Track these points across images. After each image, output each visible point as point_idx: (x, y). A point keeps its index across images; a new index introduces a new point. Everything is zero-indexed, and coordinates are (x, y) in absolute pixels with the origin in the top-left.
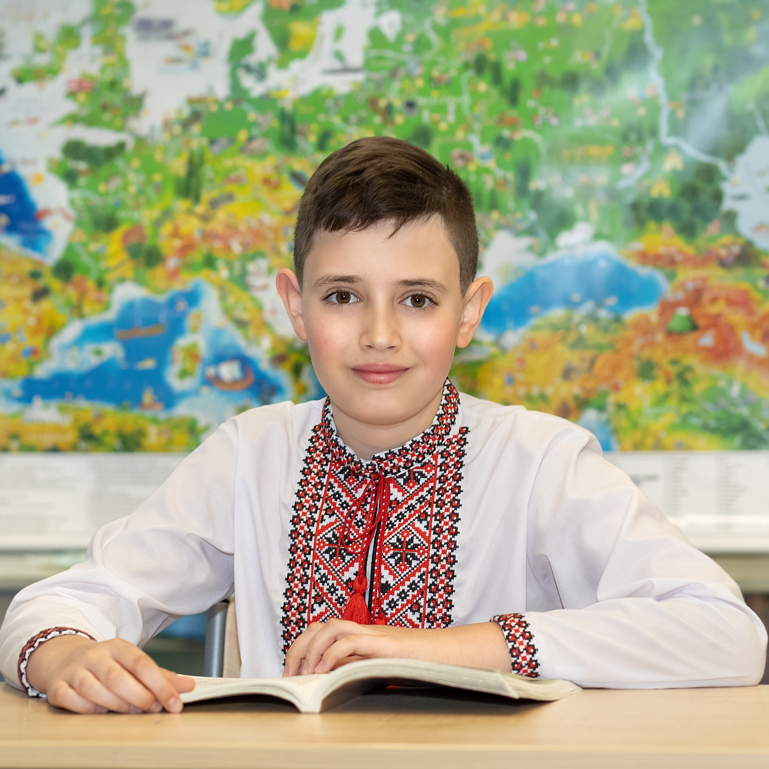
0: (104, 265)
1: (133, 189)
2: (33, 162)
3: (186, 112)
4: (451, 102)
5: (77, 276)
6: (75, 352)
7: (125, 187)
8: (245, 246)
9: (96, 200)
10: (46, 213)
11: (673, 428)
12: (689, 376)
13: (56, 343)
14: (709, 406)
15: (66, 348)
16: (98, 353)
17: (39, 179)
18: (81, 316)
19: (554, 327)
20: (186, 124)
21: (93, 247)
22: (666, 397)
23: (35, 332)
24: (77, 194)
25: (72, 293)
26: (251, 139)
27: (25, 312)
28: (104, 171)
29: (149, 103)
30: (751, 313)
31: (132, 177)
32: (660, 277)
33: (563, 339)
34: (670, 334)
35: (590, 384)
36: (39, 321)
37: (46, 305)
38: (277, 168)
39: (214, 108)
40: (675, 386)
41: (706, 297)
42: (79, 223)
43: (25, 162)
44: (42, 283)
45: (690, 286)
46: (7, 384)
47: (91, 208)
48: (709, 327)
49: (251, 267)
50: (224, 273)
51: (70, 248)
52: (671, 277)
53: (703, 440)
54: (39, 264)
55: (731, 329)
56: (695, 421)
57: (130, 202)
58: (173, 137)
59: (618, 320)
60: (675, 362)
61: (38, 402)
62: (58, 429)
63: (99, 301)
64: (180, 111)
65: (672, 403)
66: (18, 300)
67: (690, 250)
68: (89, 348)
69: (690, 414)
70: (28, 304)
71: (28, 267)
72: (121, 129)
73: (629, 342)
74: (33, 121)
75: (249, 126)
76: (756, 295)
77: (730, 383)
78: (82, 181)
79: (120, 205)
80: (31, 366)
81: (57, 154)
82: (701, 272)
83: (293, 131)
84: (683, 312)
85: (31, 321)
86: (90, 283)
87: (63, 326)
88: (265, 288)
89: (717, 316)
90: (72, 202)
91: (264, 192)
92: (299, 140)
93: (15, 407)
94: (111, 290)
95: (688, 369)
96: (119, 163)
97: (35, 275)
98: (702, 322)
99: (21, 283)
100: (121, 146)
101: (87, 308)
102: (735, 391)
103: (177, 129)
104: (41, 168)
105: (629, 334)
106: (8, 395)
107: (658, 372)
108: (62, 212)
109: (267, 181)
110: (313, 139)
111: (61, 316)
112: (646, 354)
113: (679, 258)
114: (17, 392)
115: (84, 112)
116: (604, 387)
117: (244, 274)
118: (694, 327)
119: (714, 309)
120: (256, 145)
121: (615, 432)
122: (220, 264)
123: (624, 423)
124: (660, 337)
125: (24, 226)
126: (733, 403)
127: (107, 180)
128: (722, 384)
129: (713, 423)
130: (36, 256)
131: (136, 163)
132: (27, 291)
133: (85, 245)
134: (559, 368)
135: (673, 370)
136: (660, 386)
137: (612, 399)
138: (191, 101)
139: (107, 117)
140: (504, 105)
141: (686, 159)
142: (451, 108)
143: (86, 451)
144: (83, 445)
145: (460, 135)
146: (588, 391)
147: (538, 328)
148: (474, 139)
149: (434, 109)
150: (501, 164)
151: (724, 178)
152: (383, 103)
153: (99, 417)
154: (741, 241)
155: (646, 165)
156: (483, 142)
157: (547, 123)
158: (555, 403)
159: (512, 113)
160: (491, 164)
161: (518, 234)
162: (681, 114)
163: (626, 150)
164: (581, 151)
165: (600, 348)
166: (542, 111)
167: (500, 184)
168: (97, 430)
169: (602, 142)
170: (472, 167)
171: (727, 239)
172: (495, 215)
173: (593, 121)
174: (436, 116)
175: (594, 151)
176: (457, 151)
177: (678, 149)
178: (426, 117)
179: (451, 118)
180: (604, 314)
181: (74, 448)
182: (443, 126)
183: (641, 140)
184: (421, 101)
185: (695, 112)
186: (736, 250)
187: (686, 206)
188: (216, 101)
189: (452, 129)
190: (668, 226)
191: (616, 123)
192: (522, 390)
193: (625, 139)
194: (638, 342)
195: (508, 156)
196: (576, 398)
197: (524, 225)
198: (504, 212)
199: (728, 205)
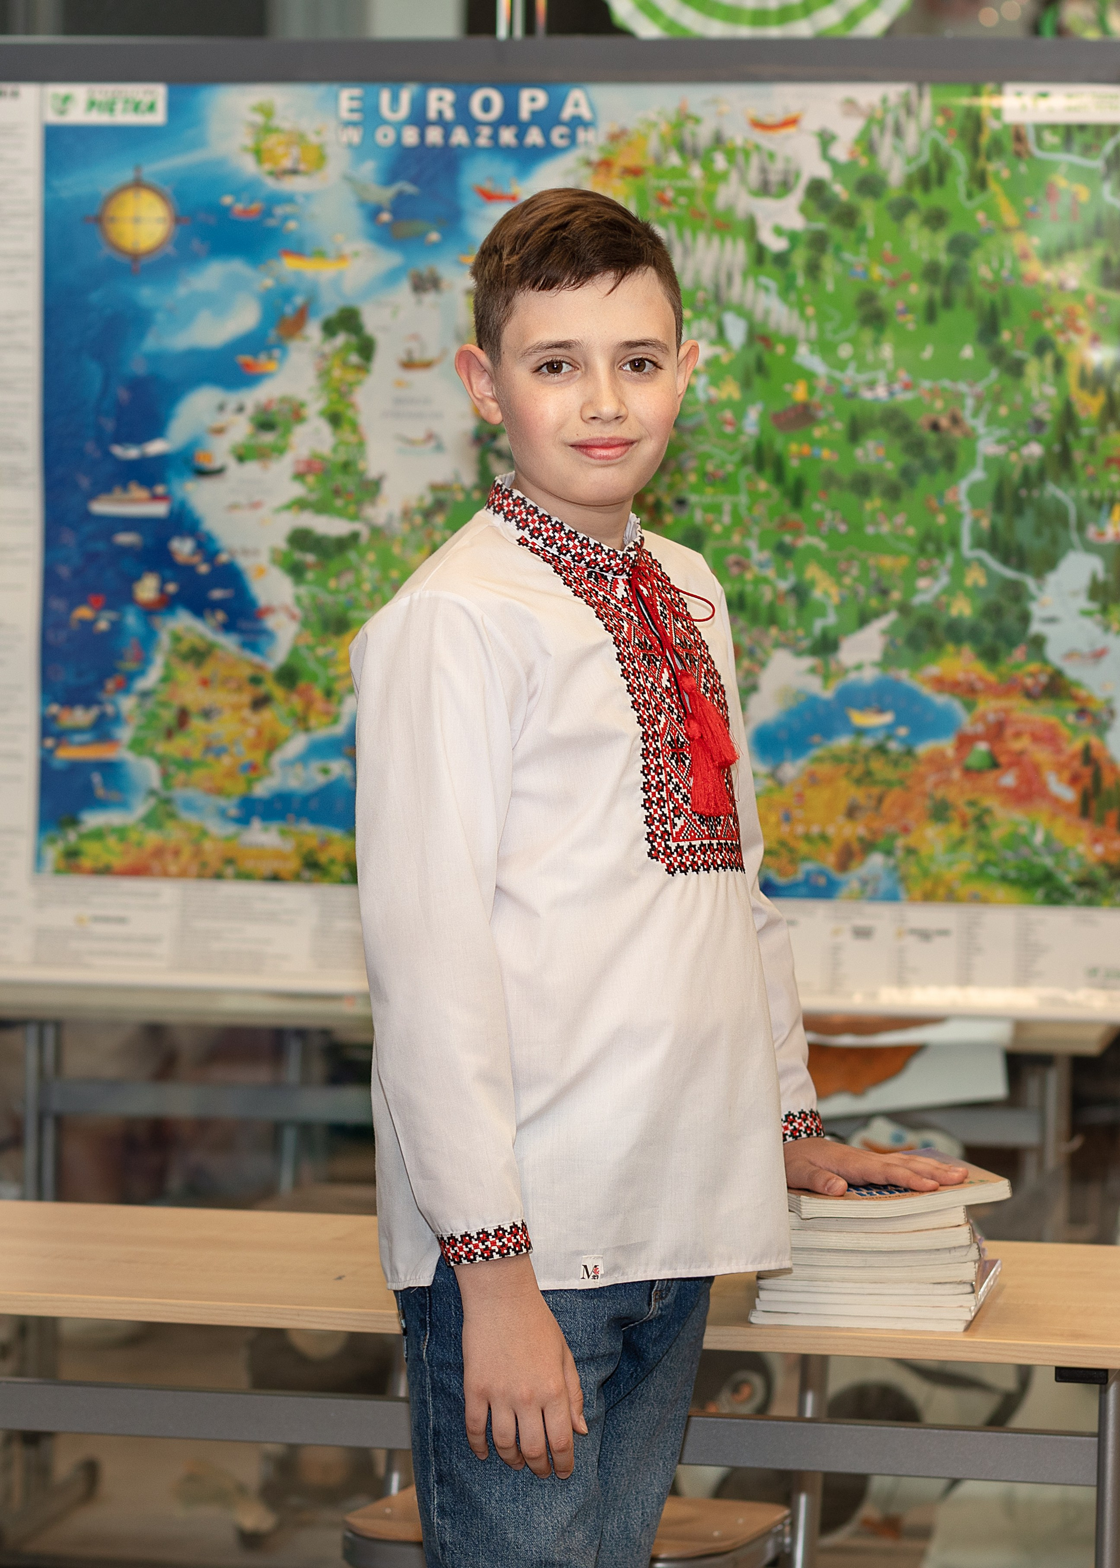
0: (332, 672)
1: (367, 587)
2: (256, 552)
3: (428, 500)
4: (727, 502)
5: (302, 684)
6: (299, 769)
7: (358, 584)
9: (326, 598)
10: (269, 610)
11: (968, 877)
12: (987, 820)
13: (277, 758)
14: (1009, 854)
15: (289, 764)
16: (325, 771)
17: (261, 572)
18: (307, 729)
19: (837, 759)
20: (428, 514)
21: (321, 651)
22: (961, 842)
23: (254, 746)
24: (303, 591)
25: (297, 703)
27: (244, 721)
28: (335, 565)
29: (387, 487)
30: (1058, 751)
31: (367, 573)
32: (957, 706)
33: (848, 773)
34: (968, 771)
35: (876, 824)
36: (259, 733)
37: (267, 715)
39: (460, 497)
40: (972, 830)
41: (1009, 731)
42: (305, 624)
43: (246, 552)
44: (263, 689)
45: (992, 717)
46: (222, 802)
47: (319, 607)
48: (1011, 765)
51: (294, 652)
52: (969, 706)
53: (1001, 892)
54: (260, 667)
55: (1036, 768)
56: (993, 871)
57: (364, 601)
58: (414, 528)
59: (909, 752)
60: (972, 803)
61: (258, 823)
62: (279, 855)
63: (327, 713)
64: (421, 499)
65: (968, 849)
66: (236, 708)
67: (992, 677)
68: (315, 765)
69: (988, 863)
70: (246, 713)
71: (247, 672)
72: (355, 517)
73: (922, 778)
74: (256, 505)
76: (1065, 731)
77: (1033, 829)
78: (310, 575)
79: (352, 604)
80: (250, 783)
81: (282, 544)
82: (1003, 703)
84: (982, 747)
85: (250, 732)
86: (317, 692)
87: (287, 739)
89: (1021, 753)
90: (298, 599)
93: (231, 829)
94: (340, 702)
95: (987, 811)
96: (352, 556)
97: (256, 680)
98: (1003, 759)
99: (239, 689)
100: (355, 537)
101: (313, 721)
102: (1039, 838)
103: (418, 519)
104: (264, 559)
105: (922, 769)
106: (223, 814)
107: (953, 814)
108: (287, 609)
111: (284, 729)
112: (940, 793)
113: (980, 686)
114: (234, 811)
115: (313, 497)
116: (892, 828)
118: (995, 764)
119: (1017, 745)
121: (903, 879)
123: (914, 870)
124: (956, 774)
125: (244, 624)
126: (1036, 853)
127: (338, 575)
128: (1024, 830)
129: (1012, 874)
130: (257, 659)
131: (371, 557)
132: (246, 698)
133: (311, 648)
134: (842, 805)
135: (970, 812)
136: (955, 830)
137: (901, 842)
138: (434, 488)
139: (339, 503)
140: (786, 507)
141: (990, 574)
142: (727, 508)
143: (309, 881)
144: (307, 874)
145: (736, 538)
146: (875, 833)
147: (819, 760)
148: (752, 545)
149: (707, 509)
150: (782, 574)
151: (1032, 598)
152: (650, 499)
153: (325, 843)
154: (1049, 670)
155: (944, 580)
156: (761, 547)
157: (833, 529)
158: (837, 845)
159: (794, 516)
160: (770, 573)
161: (799, 653)
162: (985, 523)
163: (923, 563)
164: (872, 561)
165: (888, 784)
166: (828, 516)
167: (780, 597)
168: (323, 858)
169: (896, 553)
170: (749, 576)
171: (1033, 666)
172: (774, 632)
173: (886, 528)
174: (711, 517)
175: (887, 562)
176: (732, 558)
177: (981, 563)
178: (698, 517)
179: (727, 519)
180: (894, 746)
181: (297, 878)
182: (717, 528)
183: (940, 552)
184: (693, 498)
185: (1001, 521)
186: (1044, 679)
187: (988, 627)
188: (463, 489)
189: (728, 531)
190: (968, 649)
191: (911, 531)
192: (800, 829)
193: (922, 550)
194: (931, 780)
195: (790, 566)
196: (861, 840)
197: (806, 644)
198: (783, 628)
199: (1036, 628)
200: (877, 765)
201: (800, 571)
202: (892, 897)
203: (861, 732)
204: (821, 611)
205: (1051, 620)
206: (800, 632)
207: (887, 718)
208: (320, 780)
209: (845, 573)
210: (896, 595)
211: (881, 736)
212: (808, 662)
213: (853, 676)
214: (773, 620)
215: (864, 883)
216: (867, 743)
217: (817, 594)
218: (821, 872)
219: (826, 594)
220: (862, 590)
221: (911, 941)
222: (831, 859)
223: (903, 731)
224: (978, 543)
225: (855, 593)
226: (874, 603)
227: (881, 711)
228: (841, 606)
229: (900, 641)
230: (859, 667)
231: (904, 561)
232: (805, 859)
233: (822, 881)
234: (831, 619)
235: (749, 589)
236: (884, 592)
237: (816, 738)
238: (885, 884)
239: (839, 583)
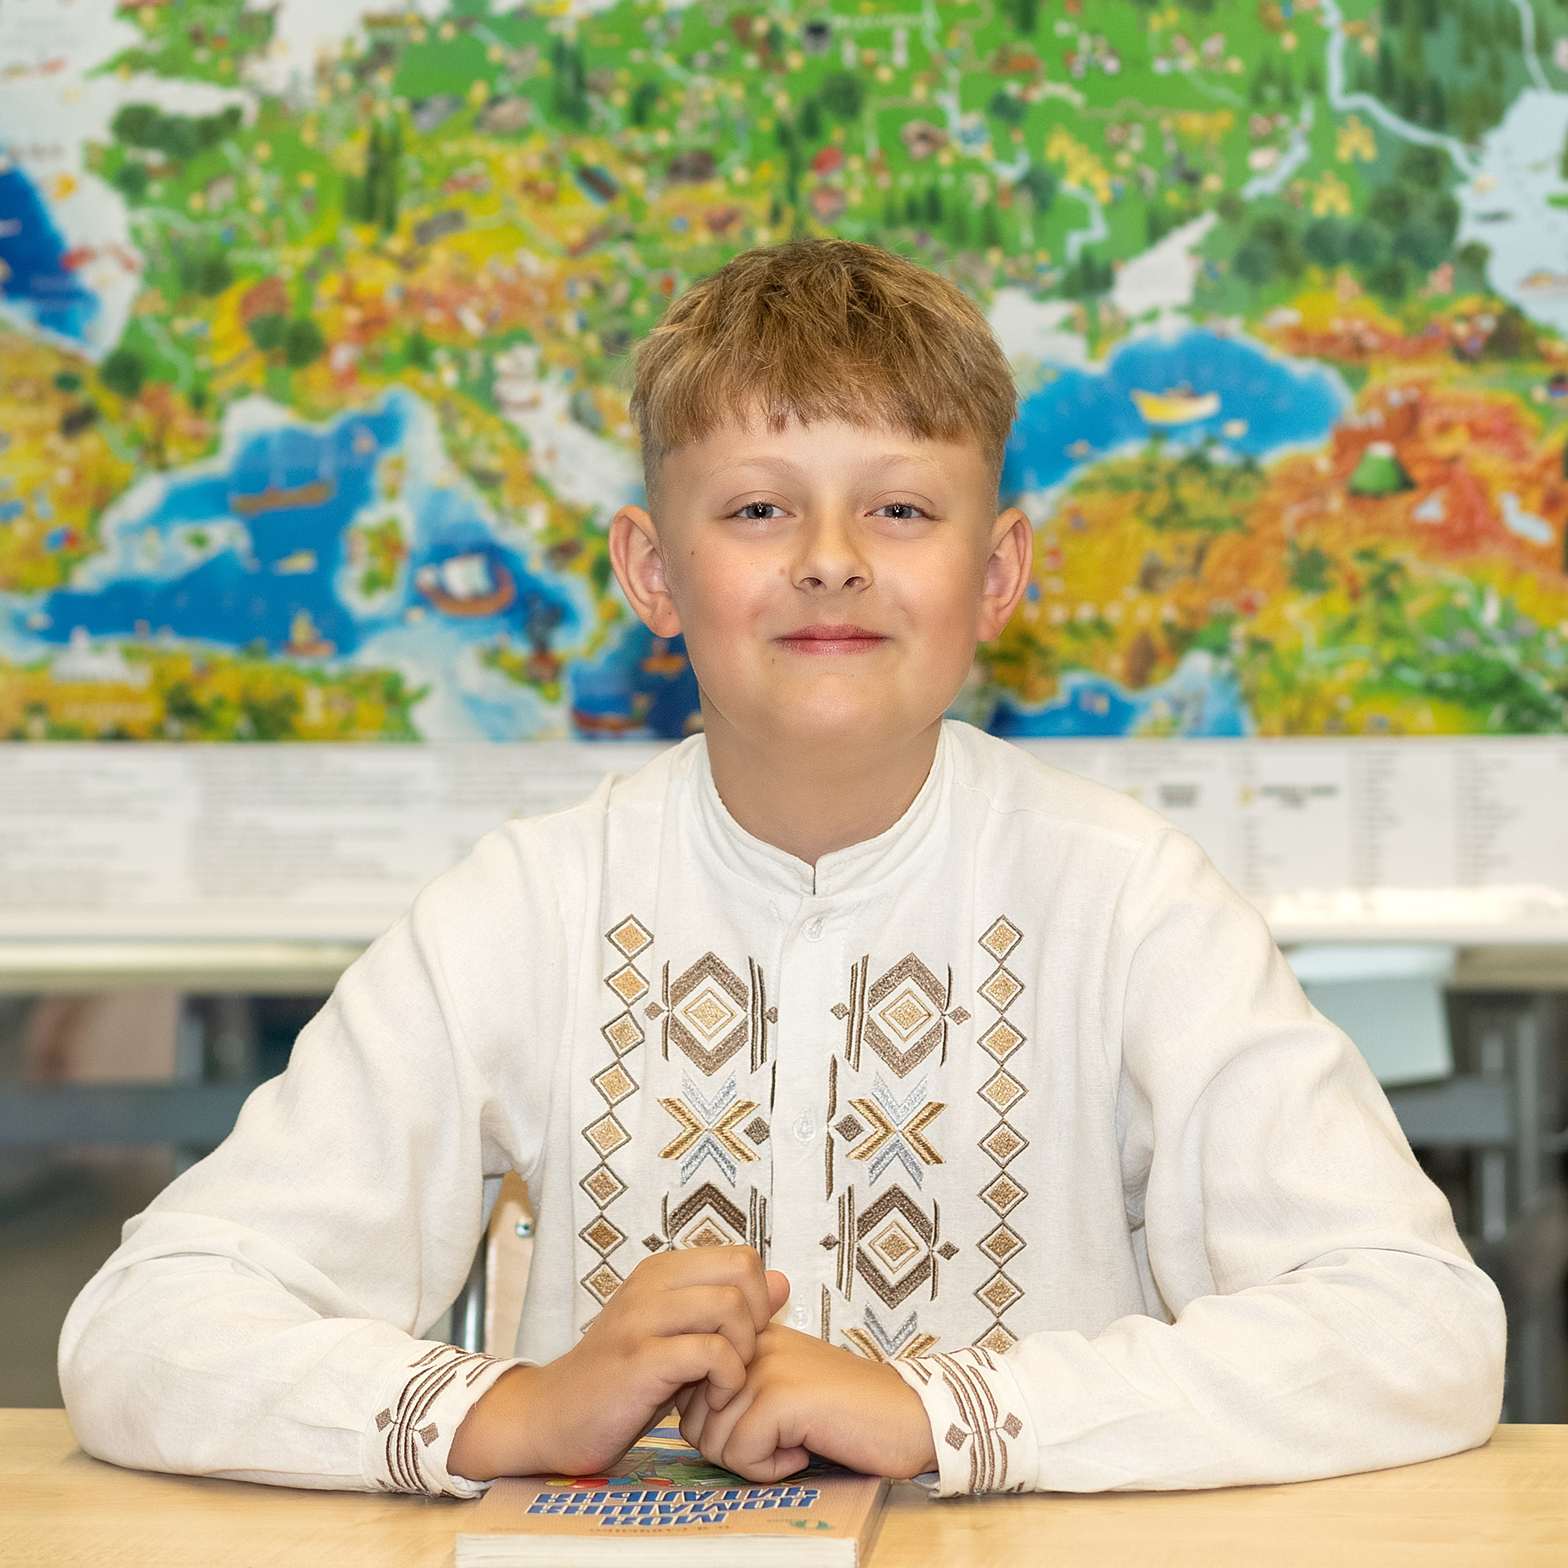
0: (203, 362)
1: (259, 205)
2: (56, 151)
3: (362, 45)
4: (899, 26)
5: (150, 386)
6: (151, 539)
7: (243, 201)
8: (489, 319)
9: (185, 228)
10: (84, 255)
11: (1365, 689)
12: (1396, 584)
13: (112, 521)
14: (1438, 645)
15: (133, 531)
16: (199, 541)
17: (68, 186)
18: (163, 467)
19: (1118, 483)
20: (363, 70)
21: (181, 325)
22: (1350, 625)
23: (70, 499)
24: (144, 217)
25: (142, 418)
26: (495, 101)
27: (50, 456)
28: (199, 168)
29: (287, 25)
30: (1520, 454)
31: (256, 179)
32: (1332, 378)
33: (1140, 509)
34: (1356, 495)
35: (1195, 599)
36: (79, 476)
37: (90, 443)
38: (551, 160)
39: (419, 36)
40: (1368, 603)
41: (1429, 422)
42: (151, 277)
43: (38, 152)
44: (82, 397)
45: (1395, 398)
47: (173, 244)
48: (1434, 483)
49: (503, 363)
50: (449, 376)
51: (134, 327)
52: (1355, 379)
53: (1426, 713)
54: (73, 358)
55: (1481, 487)
56: (1409, 676)
57: (255, 232)
58: (338, 96)
59: (1249, 467)
60: (1366, 555)
61: (81, 640)
62: (123, 694)
63: (197, 437)
64: (349, 42)
65: (1363, 638)
66: (35, 433)
67: (1393, 326)
68: (180, 530)
69: (1399, 661)
70: (54, 440)
71: (52, 367)
72: (231, 80)
73: (1274, 513)
74: (52, 67)
75: (491, 73)
76: (1530, 418)
77: (1480, 596)
78: (156, 189)
79: (234, 237)
80: (66, 568)
81: (103, 135)
82: (1417, 371)
83: (581, 84)
84: (1382, 451)
85: (63, 476)
86: (178, 400)
87: (127, 486)
88: (533, 404)
89: (1453, 460)
90: (136, 233)
91: (524, 210)
92: (593, 101)
93: (37, 651)
94: (220, 414)
95: (1395, 568)
96: (230, 150)
97: (67, 382)
98: (1420, 473)
99: (39, 399)
100: (233, 116)
101: (173, 453)
102: (1490, 613)
103: (345, 80)
104: (72, 163)
105: (1273, 496)
106: (20, 624)
107: (1331, 575)
108: (116, 251)
109: (529, 186)
110: (621, 99)
111: (123, 466)
112: (1307, 539)
113: (1371, 341)
114: (39, 620)
115: (155, 47)
116: (1224, 605)
117: (490, 376)
118: (1406, 484)
119: (1444, 447)
120: (505, 111)
121: (1247, 696)
122: (440, 356)
123: (1266, 679)
124: (1336, 503)
125: (42, 283)
126: (1486, 640)
127: (206, 186)
128: (1464, 599)
129: (1446, 680)
130: (68, 344)
131: (263, 151)
132: (51, 413)
133: (165, 321)
134: (1132, 567)
135: (1364, 571)
136: (1338, 604)
137: (1240, 630)
138: (372, 22)
139: (202, 56)
140: (1006, 32)
141: (1380, 136)
142: (900, 37)
143: (180, 739)
144: (175, 727)
145: (919, 92)
146: (1192, 614)
147: (1087, 486)
148: (949, 102)
149: (865, 40)
150: (1005, 154)
151: (1462, 178)
152: (760, 27)
153: (206, 671)
154: (1496, 307)
155: (1300, 151)
156: (966, 106)
157: (1094, 68)
158: (1126, 640)
159: (1023, 47)
160: (982, 152)
161: (1043, 295)
162: (1369, 46)
163: (1260, 123)
164: (1166, 124)
165: (1214, 525)
166: (1084, 43)
167: (1002, 194)
168: (203, 697)
169: (1210, 107)
170: (945, 159)
171: (1468, 303)
172: (994, 257)
173: (1188, 63)
174: (870, 54)
175: (1195, 123)
176: (914, 127)
177: (1364, 117)
178: (849, 56)
179: (900, 57)
180: (1220, 456)
181: (157, 734)
182: (885, 74)
183: (1289, 100)
184: (838, 22)
185: (1397, 40)
186: (1487, 324)
187: (1383, 234)
188: (422, 22)
189: (903, 79)
190: (1347, 277)
191: (1235, 65)
192: (1058, 614)
193: (1257, 98)
194: (1292, 514)
195: (1018, 137)
196: (1169, 628)
197: (1054, 277)
198: (1010, 254)
199: (1469, 232)
200: (1191, 491)
201: (1037, 146)
202: (1229, 730)
203: (1160, 433)
204: (1079, 218)
205: (1497, 217)
206: (1043, 258)
207: (1208, 406)
208: (191, 557)
209: (1119, 146)
210: (1213, 183)
211: (1196, 438)
212: (1059, 310)
213: (1141, 333)
214: (992, 237)
215: (1178, 706)
216: (1173, 451)
217: (1070, 186)
218: (1099, 690)
219: (1086, 184)
220: (1151, 176)
221: (1267, 807)
222: (1117, 664)
223: (1236, 429)
224: (1358, 83)
225: (1140, 182)
226: (1174, 198)
227: (1195, 393)
228: (1114, 206)
229: (1224, 266)
230: (1152, 316)
231: (1224, 120)
232: (1071, 665)
233: (1102, 705)
234: (1098, 231)
235: (947, 181)
236: (1192, 178)
237: (1080, 448)
238: (1214, 708)
239: (1110, 167)
